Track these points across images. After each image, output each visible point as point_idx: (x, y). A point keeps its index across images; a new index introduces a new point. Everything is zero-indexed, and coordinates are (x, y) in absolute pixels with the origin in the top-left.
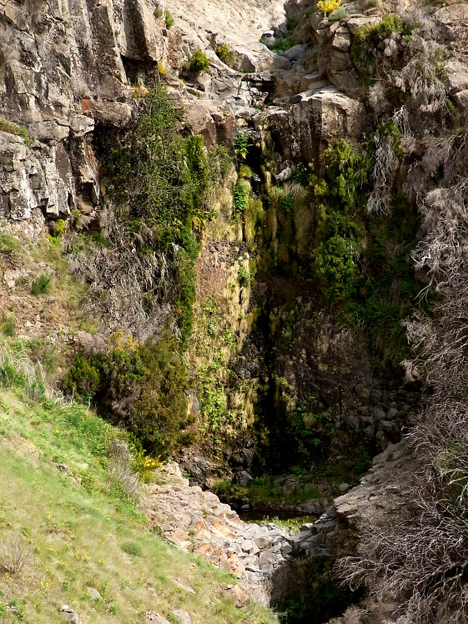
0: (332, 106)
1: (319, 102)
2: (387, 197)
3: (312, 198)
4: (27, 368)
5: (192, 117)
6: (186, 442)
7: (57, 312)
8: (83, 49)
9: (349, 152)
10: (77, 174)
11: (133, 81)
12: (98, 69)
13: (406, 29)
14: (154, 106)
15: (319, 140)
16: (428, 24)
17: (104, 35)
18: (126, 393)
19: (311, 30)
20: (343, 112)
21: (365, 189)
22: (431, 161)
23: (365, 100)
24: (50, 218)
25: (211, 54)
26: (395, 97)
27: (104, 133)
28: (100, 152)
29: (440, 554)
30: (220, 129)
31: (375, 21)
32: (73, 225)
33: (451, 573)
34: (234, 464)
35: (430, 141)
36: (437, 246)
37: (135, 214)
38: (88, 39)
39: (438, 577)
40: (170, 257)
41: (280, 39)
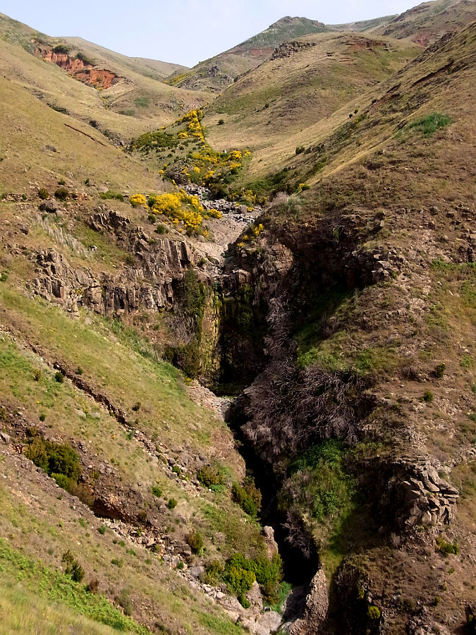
0: (242, 274)
1: (238, 273)
2: (258, 301)
3: (236, 301)
4: (152, 352)
5: (201, 277)
6: (200, 373)
7: (161, 335)
8: (169, 258)
9: (247, 287)
10: (167, 295)
11: (184, 267)
12: (173, 263)
13: (263, 251)
14: (190, 275)
15: (238, 284)
16: (270, 250)
17: (175, 254)
18: (182, 359)
19: (235, 252)
20: (245, 276)
21: (252, 298)
22: (271, 290)
23: (252, 273)
24: (159, 307)
25: (206, 259)
26: (260, 271)
27: (175, 283)
28: (174, 288)
29: (274, 406)
30: (209, 281)
31: (255, 249)
32: (166, 310)
33: (278, 411)
34: (214, 380)
35: (271, 285)
36: (273, 315)
37: (184, 306)
38: (170, 255)
39: (274, 412)
40: (195, 319)
41: (227, 255)
